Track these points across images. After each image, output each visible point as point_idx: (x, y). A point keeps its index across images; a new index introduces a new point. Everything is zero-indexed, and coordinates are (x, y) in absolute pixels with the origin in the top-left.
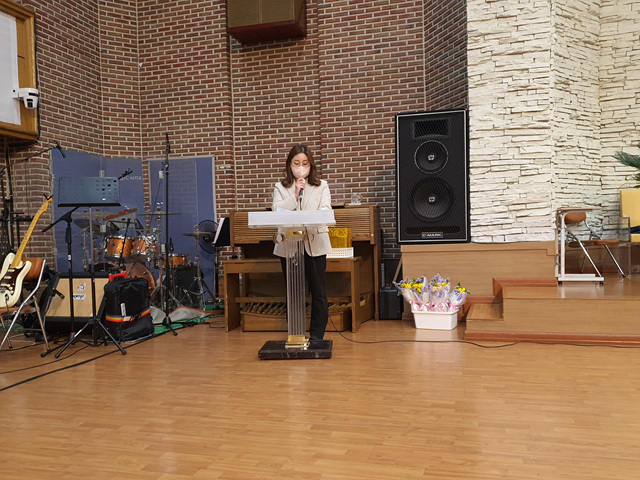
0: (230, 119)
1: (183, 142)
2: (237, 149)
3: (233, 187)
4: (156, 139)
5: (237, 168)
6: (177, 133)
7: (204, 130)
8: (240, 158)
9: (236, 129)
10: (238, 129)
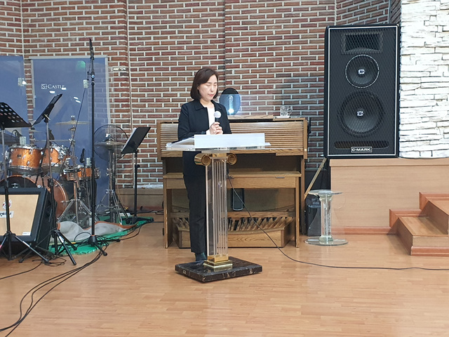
0: (125, 17)
1: (71, 40)
2: (131, 50)
3: (127, 90)
4: (40, 36)
5: (132, 70)
6: (64, 30)
7: (95, 28)
8: (135, 60)
9: (131, 28)
10: (133, 28)
